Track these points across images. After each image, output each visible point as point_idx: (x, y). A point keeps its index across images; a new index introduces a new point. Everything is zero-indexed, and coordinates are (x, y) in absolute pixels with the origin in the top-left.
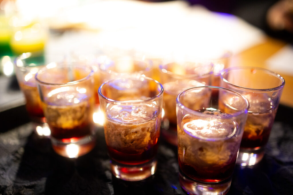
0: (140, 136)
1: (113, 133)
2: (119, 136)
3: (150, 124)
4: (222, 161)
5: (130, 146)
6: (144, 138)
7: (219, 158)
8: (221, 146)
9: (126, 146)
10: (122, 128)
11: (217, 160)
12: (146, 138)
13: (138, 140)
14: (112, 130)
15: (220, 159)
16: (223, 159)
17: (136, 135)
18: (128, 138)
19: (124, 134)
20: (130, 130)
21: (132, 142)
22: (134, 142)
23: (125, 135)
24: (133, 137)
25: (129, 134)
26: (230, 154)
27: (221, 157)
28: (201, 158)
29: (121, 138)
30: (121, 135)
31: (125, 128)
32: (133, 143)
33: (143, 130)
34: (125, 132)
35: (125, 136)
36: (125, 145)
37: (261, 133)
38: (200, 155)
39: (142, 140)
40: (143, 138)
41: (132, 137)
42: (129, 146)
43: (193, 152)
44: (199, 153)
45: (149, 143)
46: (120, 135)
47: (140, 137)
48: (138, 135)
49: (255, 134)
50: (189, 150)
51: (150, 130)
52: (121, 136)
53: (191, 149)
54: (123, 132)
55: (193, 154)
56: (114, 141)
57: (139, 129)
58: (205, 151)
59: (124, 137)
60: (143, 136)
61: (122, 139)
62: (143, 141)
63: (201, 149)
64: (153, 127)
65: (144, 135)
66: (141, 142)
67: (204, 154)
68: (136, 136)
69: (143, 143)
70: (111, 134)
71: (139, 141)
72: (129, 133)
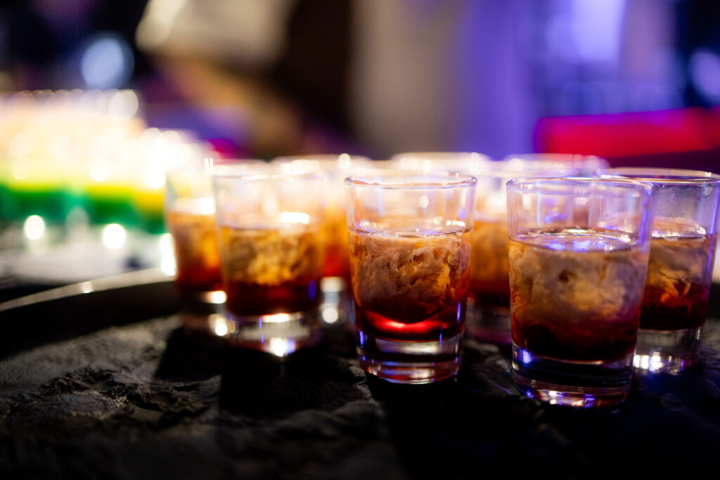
0: (430, 268)
1: (374, 264)
2: (386, 268)
3: (450, 242)
4: (608, 305)
5: (409, 290)
6: (438, 275)
7: (601, 296)
8: (604, 268)
9: (400, 292)
10: (395, 248)
11: (597, 302)
12: (441, 276)
13: (425, 277)
14: (373, 256)
15: (604, 302)
16: (610, 302)
17: (422, 263)
18: (404, 274)
19: (397, 260)
20: (409, 251)
21: (412, 283)
22: (418, 282)
23: (399, 264)
24: (416, 269)
25: (407, 262)
26: (623, 291)
27: (607, 296)
28: (563, 297)
29: (390, 272)
30: (390, 265)
31: (400, 248)
32: (414, 285)
33: (436, 254)
34: (400, 257)
35: (399, 267)
36: (398, 291)
37: (687, 290)
38: (562, 292)
39: (433, 279)
40: (434, 274)
41: (413, 269)
42: (405, 291)
43: (547, 286)
44: (560, 285)
45: (446, 292)
46: (388, 266)
47: (430, 271)
48: (427, 265)
49: (676, 293)
50: (538, 284)
51: (450, 259)
52: (389, 268)
53: (542, 281)
54: (396, 257)
55: (547, 292)
56: (374, 282)
57: (429, 249)
58: (571, 281)
59: (397, 270)
60: (436, 271)
61: (392, 274)
62: (434, 281)
63: (564, 277)
64: (456, 255)
65: (439, 268)
66: (431, 285)
67: (571, 288)
68: (423, 267)
69: (435, 287)
70: (369, 268)
71: (428, 282)
72: (408, 259)
